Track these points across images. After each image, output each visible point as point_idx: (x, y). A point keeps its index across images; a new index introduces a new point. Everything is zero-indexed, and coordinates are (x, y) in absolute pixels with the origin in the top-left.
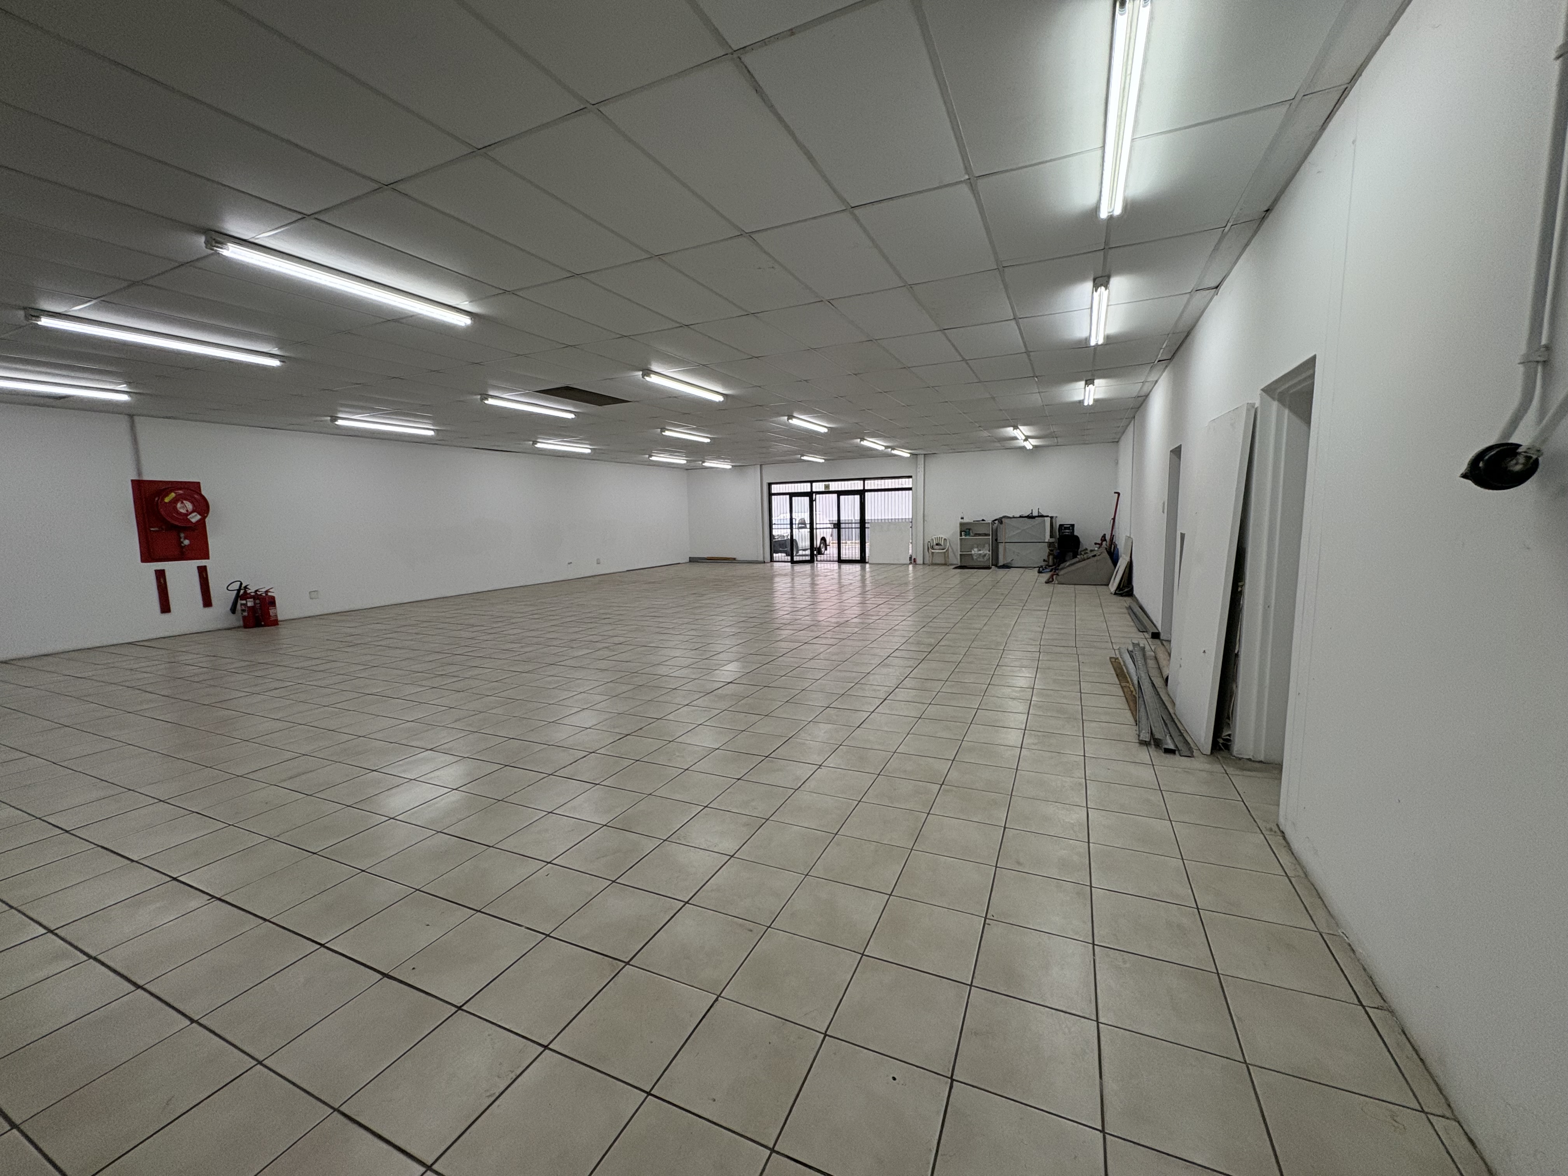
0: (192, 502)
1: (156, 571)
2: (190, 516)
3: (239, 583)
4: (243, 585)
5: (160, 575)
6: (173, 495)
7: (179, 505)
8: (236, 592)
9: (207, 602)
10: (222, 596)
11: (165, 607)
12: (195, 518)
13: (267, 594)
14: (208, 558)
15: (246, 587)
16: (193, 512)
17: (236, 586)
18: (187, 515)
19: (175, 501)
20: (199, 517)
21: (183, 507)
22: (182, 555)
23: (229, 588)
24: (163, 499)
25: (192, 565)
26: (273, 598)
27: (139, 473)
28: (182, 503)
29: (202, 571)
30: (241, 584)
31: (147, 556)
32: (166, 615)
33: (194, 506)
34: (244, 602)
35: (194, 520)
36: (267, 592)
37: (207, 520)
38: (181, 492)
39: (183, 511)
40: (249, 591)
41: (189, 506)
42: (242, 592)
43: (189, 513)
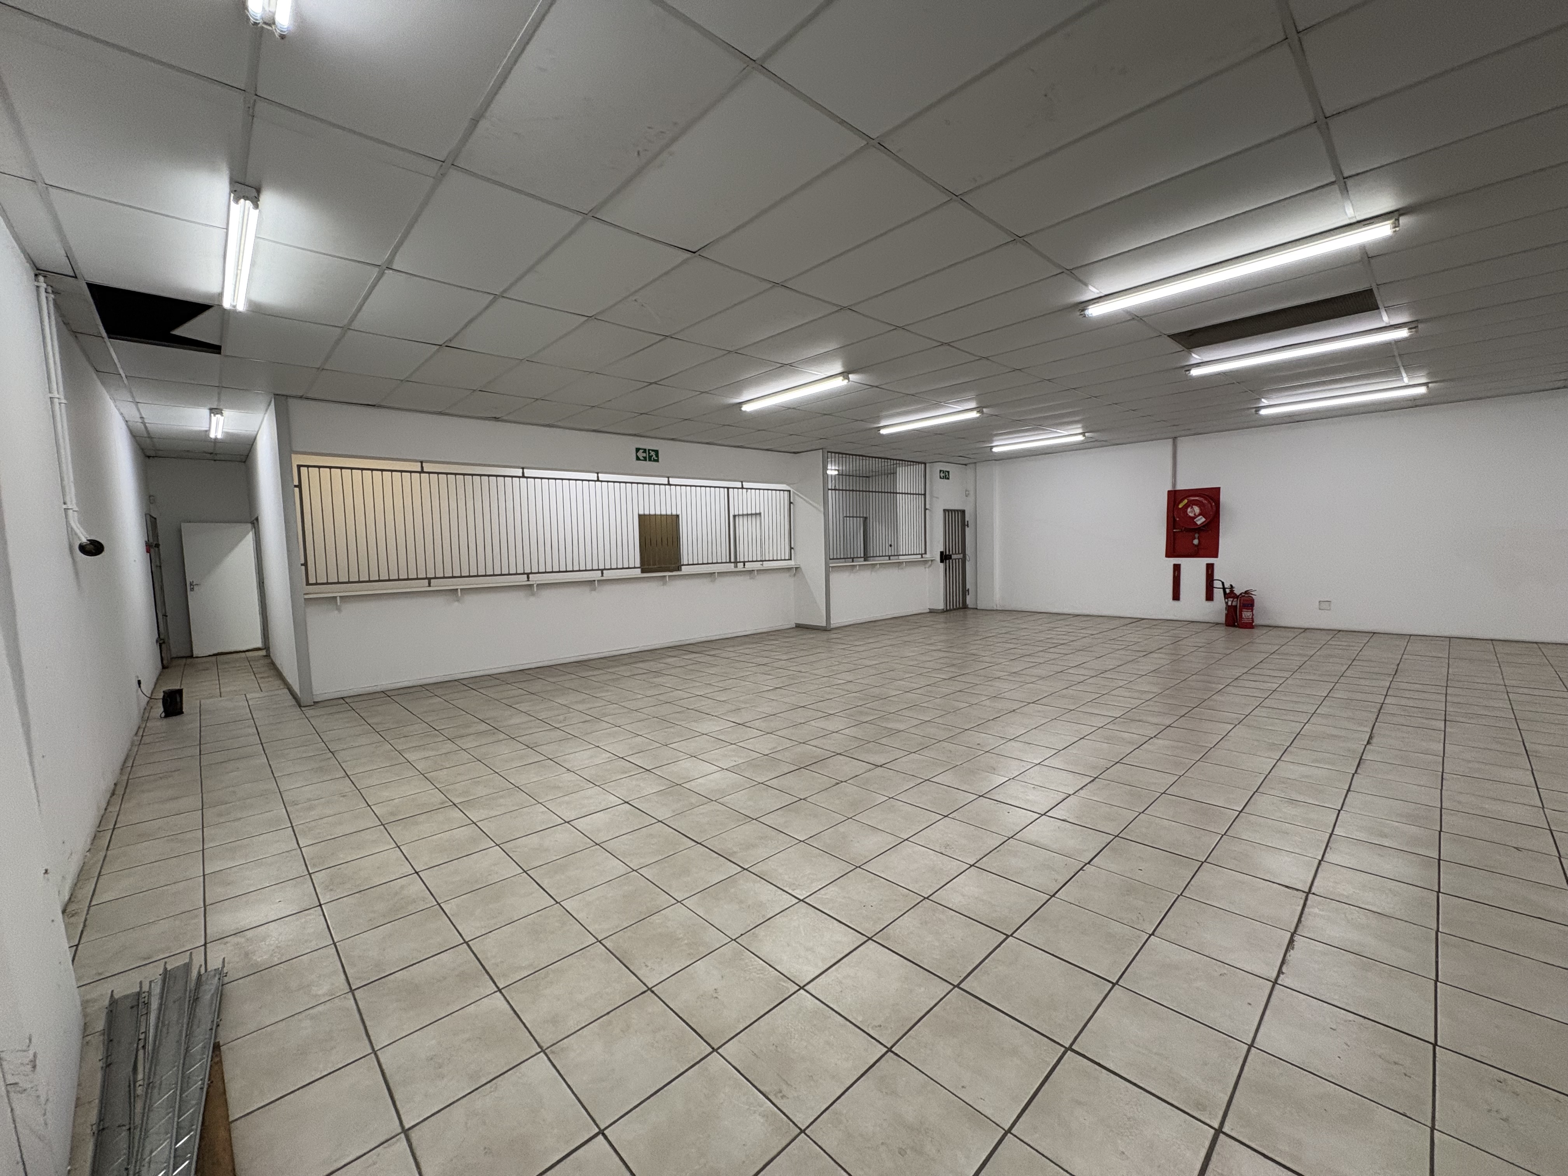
0: (1199, 507)
1: (1175, 565)
2: (1197, 519)
3: (1232, 582)
4: (1233, 585)
5: (1177, 568)
6: (1186, 501)
7: (1189, 510)
9: (1210, 597)
11: (1176, 596)
12: (1200, 520)
13: (1249, 596)
14: (1216, 556)
15: (1234, 588)
16: (1200, 515)
18: (1194, 518)
19: (1186, 506)
20: (1204, 519)
21: (1191, 512)
22: (1195, 553)
24: (1178, 505)
25: (1201, 563)
26: (1253, 600)
27: (1174, 484)
28: (1192, 508)
29: (1210, 568)
31: (1171, 552)
32: (1176, 603)
33: (1201, 510)
35: (1199, 523)
36: (1250, 594)
37: (1220, 522)
38: (1192, 498)
39: (1191, 515)
40: (1235, 592)
41: (1197, 510)
42: (1232, 590)
43: (1196, 516)
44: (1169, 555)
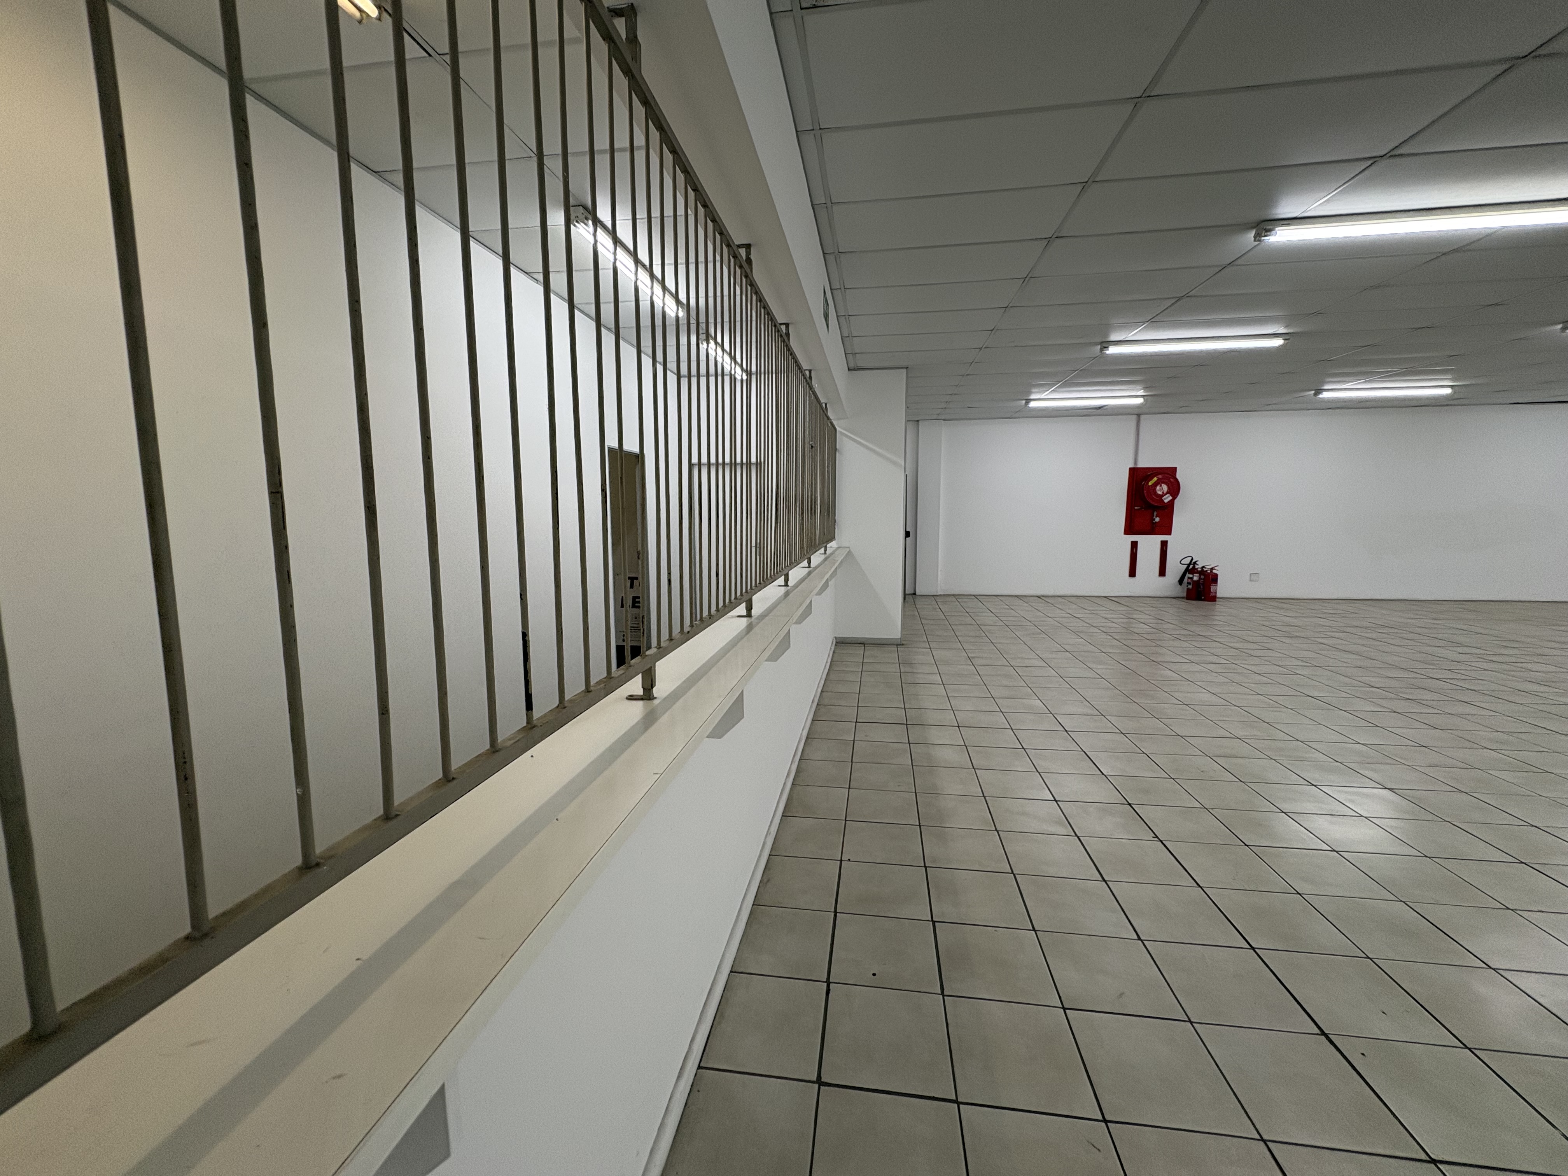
0: (1168, 486)
1: (1132, 542)
2: (1165, 497)
3: (1191, 558)
4: (1194, 561)
5: (1134, 545)
6: (1155, 479)
7: (1158, 488)
8: (1186, 566)
9: (1162, 572)
10: (1175, 568)
11: (1132, 573)
12: (1167, 499)
13: (1211, 572)
14: (1170, 534)
15: (1195, 563)
16: (1167, 493)
17: (1187, 561)
18: (1162, 497)
19: (1155, 485)
20: (1171, 498)
21: (1160, 490)
22: (1151, 530)
23: (1182, 562)
24: (1148, 483)
25: (1157, 540)
26: (1216, 575)
27: (1135, 461)
28: (1161, 486)
29: (1164, 544)
30: (1192, 559)
31: (1130, 529)
32: (1132, 579)
33: (1169, 488)
34: (1191, 576)
35: (1166, 501)
36: (1212, 569)
37: (1176, 501)
38: (1160, 476)
39: (1160, 493)
40: (1197, 567)
41: (1165, 488)
42: (1191, 566)
43: (1164, 495)
44: (1127, 532)
